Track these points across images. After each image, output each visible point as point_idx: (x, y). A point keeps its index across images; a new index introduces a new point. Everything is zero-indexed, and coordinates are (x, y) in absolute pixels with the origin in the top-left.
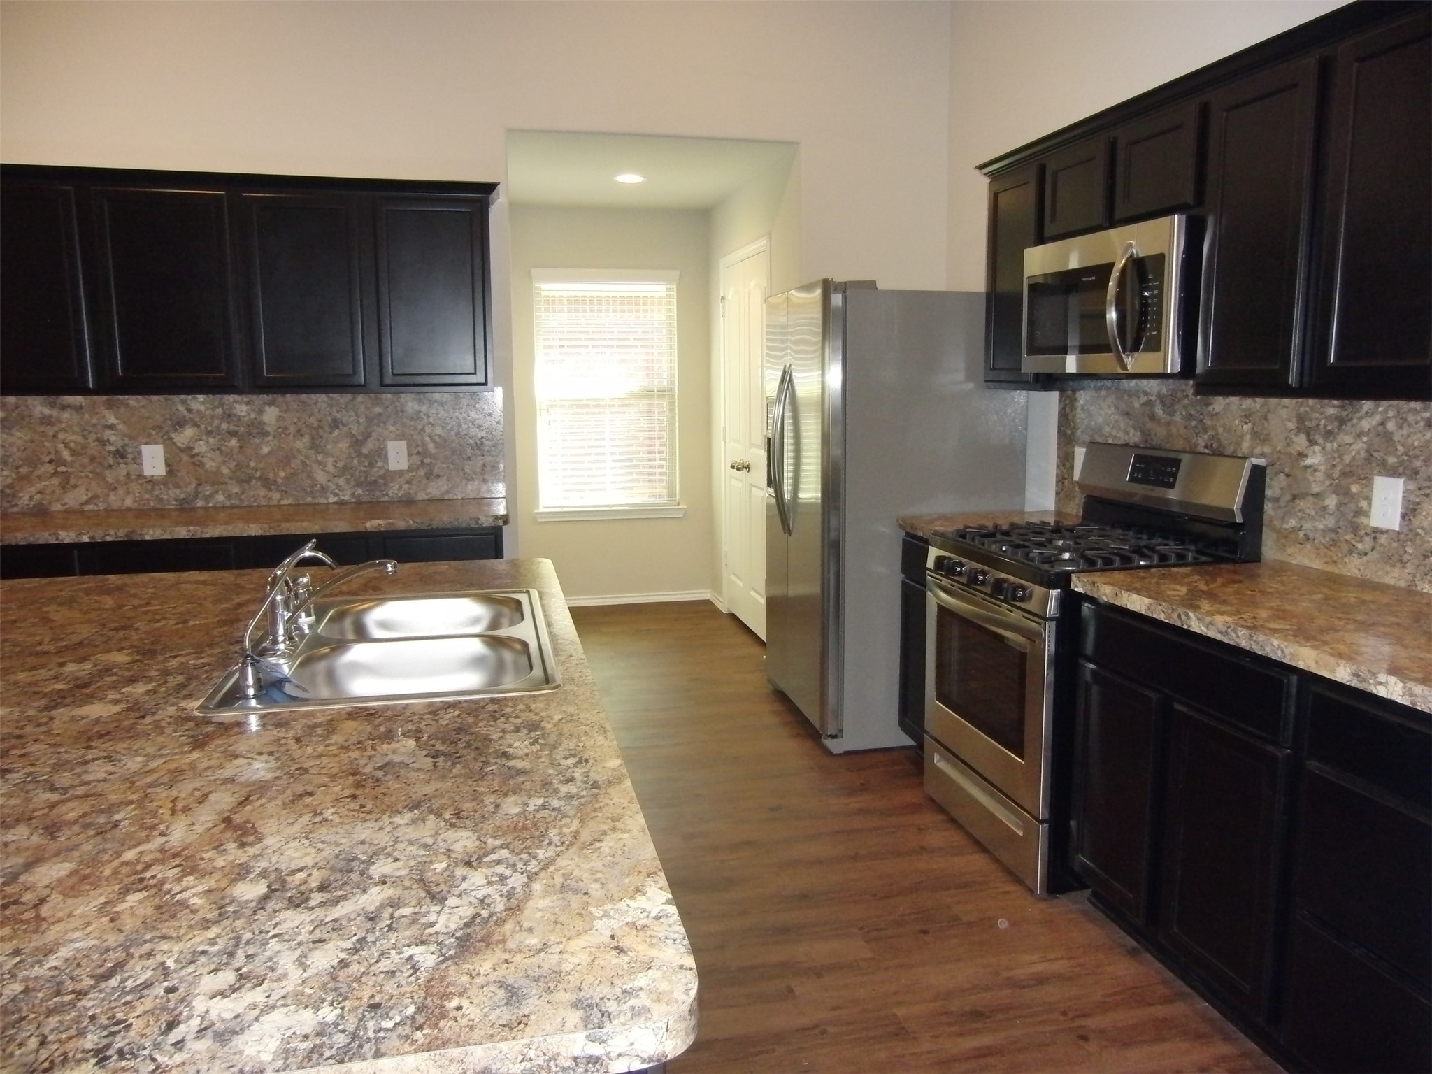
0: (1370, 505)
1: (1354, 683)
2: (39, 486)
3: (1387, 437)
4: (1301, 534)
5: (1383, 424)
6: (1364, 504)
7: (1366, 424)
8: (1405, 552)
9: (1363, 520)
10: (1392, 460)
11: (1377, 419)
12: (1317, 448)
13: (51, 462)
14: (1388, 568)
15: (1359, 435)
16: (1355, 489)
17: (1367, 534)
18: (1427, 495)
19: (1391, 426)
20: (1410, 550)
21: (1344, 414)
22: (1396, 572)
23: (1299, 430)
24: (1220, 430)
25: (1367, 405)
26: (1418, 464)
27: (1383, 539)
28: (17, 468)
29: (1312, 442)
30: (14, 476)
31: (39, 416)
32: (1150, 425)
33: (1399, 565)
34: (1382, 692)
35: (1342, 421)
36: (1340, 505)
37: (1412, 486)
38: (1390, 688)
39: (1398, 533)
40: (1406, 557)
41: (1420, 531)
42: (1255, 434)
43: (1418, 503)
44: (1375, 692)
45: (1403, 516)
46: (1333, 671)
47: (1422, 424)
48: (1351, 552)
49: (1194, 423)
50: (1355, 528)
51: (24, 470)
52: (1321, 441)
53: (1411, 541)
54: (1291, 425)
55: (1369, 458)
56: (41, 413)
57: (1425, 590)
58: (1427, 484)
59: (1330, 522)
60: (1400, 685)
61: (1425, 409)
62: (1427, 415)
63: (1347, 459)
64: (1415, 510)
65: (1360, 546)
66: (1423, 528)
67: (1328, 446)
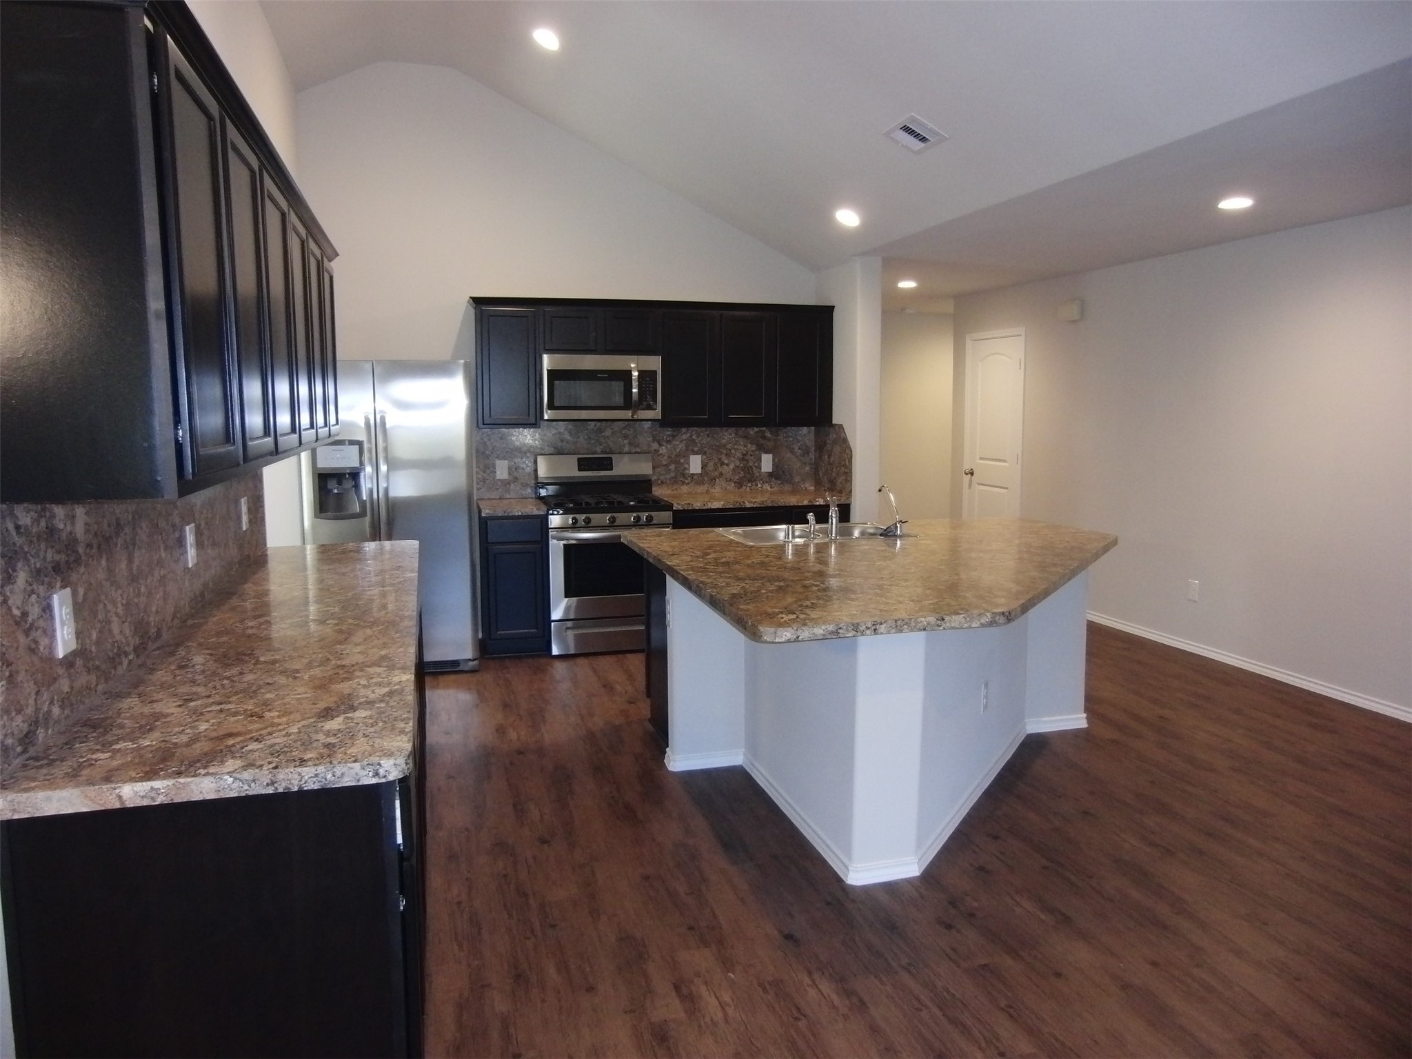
0: (689, 466)
3: (694, 440)
4: (660, 482)
5: (691, 436)
6: (687, 466)
7: (684, 437)
9: (687, 471)
10: (696, 449)
11: (688, 435)
12: (663, 447)
14: (698, 487)
15: (682, 441)
16: (682, 461)
19: (694, 437)
21: (675, 433)
22: (701, 488)
23: (654, 440)
24: (611, 444)
25: (684, 430)
27: (695, 477)
29: (661, 445)
35: (673, 436)
36: (676, 468)
37: (704, 457)
39: (701, 474)
42: (630, 444)
45: (702, 468)
48: (683, 484)
49: (593, 441)
50: (684, 475)
52: (664, 444)
54: (650, 439)
55: (687, 449)
59: (673, 474)
62: (707, 433)
63: (678, 450)
65: (686, 481)
67: (669, 446)
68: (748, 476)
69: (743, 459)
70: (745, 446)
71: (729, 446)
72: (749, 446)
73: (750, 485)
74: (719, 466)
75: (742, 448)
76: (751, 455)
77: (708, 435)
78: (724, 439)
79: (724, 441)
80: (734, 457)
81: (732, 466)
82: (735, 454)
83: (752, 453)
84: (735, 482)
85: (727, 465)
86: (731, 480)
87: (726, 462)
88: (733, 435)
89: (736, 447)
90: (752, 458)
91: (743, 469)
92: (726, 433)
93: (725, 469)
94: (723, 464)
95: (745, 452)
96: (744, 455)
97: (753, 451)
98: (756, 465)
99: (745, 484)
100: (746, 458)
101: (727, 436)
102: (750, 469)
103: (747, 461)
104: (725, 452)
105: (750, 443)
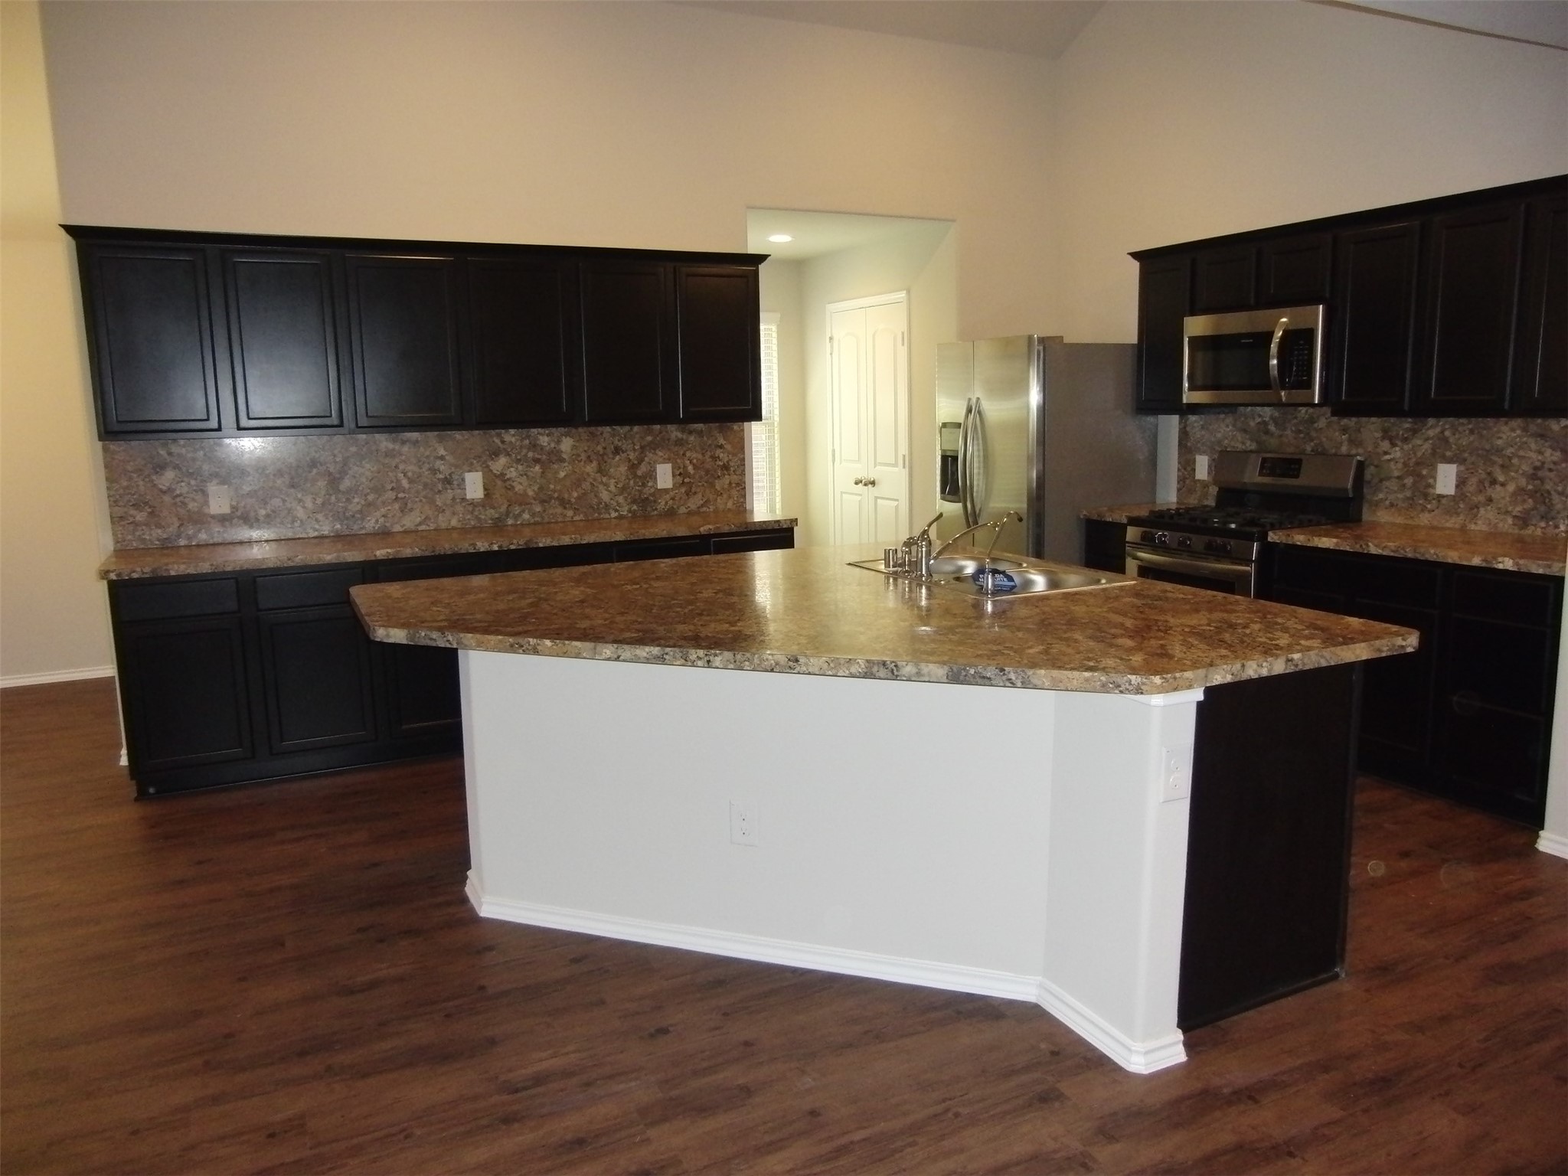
0: (1435, 481)
1: (1484, 565)
2: (383, 511)
3: (1446, 440)
4: (1387, 502)
5: (1442, 432)
6: (1431, 481)
7: (1431, 433)
8: (1459, 507)
9: (1431, 490)
10: (1448, 454)
11: (1438, 430)
12: (1397, 449)
13: (392, 489)
14: (1448, 518)
15: (1427, 439)
16: (1424, 472)
17: (1434, 499)
18: (1472, 473)
19: (1447, 433)
20: (1462, 506)
21: (1416, 427)
22: (1453, 520)
23: (1383, 438)
24: (1324, 439)
25: (1431, 421)
26: (1466, 455)
27: (1444, 501)
28: (366, 496)
29: (1394, 445)
30: (363, 502)
31: (384, 450)
32: (1264, 438)
33: (1455, 516)
34: (1501, 566)
35: (1415, 432)
36: (1414, 483)
37: (1462, 468)
38: (1506, 564)
39: (1454, 496)
40: (1459, 510)
41: (1468, 494)
42: (1351, 441)
43: (1466, 478)
44: (1496, 567)
45: (1457, 486)
46: (1470, 560)
47: (1467, 432)
48: (1422, 511)
49: (1302, 435)
50: (1426, 496)
51: (371, 498)
52: (1399, 443)
53: (1462, 500)
54: (1378, 435)
55: (1434, 453)
56: (386, 447)
57: (1472, 529)
58: (1471, 466)
59: (1408, 494)
60: (1511, 561)
61: (1469, 423)
62: (1470, 426)
63: (1419, 454)
64: (1465, 482)
65: (1429, 506)
66: (1470, 492)
67: (1405, 447)
68: (1543, 508)
69: (1533, 477)
70: (1540, 453)
71: (1509, 451)
72: (1548, 452)
73: (1543, 524)
74: (1487, 484)
75: (1533, 455)
76: (1550, 470)
77: (1472, 432)
78: (1500, 438)
79: (1499, 442)
80: (1517, 472)
81: (1511, 488)
82: (1519, 467)
83: (1552, 466)
84: (1515, 517)
85: (1503, 485)
86: (1507, 512)
87: (1501, 479)
88: (1518, 432)
89: (1521, 453)
90: (1552, 475)
91: (1532, 494)
92: (1505, 428)
93: (1497, 492)
94: (1494, 482)
95: (1538, 464)
96: (1536, 468)
97: (1555, 463)
98: (1560, 489)
99: (1534, 522)
100: (1540, 474)
101: (1507, 433)
102: (1546, 495)
103: (1542, 480)
104: (1500, 461)
105: (1551, 447)
